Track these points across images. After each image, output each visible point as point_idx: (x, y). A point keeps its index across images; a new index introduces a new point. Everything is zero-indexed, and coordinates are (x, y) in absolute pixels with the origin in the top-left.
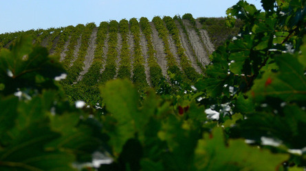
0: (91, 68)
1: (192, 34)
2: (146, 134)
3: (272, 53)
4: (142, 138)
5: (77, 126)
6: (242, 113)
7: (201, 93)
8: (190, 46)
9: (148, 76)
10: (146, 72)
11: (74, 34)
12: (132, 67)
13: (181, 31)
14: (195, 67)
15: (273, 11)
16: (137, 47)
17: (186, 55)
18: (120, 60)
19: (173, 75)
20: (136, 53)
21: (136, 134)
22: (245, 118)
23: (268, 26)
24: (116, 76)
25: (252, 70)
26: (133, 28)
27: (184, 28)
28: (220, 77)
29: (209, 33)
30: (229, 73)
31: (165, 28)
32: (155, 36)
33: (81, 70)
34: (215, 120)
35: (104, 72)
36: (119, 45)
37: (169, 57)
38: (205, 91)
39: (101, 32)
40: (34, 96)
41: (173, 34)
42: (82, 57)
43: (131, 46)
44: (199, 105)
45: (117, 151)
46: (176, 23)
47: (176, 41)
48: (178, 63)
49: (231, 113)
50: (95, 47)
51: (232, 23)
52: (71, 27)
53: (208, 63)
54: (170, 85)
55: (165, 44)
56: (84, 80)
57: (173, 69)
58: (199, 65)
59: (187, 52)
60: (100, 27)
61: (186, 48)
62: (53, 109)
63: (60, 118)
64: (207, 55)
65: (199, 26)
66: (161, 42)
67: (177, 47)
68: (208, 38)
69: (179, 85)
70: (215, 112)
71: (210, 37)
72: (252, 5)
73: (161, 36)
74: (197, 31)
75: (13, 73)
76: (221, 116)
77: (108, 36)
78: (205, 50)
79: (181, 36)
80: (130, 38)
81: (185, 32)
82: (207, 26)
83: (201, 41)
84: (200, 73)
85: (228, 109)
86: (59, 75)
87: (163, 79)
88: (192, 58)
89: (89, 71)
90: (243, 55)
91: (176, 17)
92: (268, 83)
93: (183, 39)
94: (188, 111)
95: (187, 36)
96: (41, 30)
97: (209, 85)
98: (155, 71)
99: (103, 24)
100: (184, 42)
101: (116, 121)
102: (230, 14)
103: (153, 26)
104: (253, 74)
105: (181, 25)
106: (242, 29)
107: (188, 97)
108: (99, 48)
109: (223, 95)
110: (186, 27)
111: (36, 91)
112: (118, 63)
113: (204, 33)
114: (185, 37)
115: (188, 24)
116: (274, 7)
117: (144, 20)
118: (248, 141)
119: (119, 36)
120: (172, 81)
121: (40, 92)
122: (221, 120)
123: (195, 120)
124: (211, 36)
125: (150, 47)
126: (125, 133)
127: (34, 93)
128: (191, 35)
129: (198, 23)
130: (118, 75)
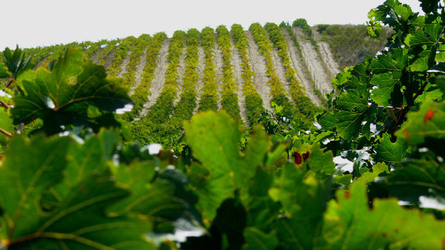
0: (161, 98)
1: (307, 48)
2: (251, 193)
3: (433, 75)
4: (244, 198)
5: (152, 181)
6: (387, 163)
7: (329, 133)
8: (304, 66)
9: (242, 110)
10: (240, 104)
11: (135, 48)
12: (219, 96)
13: (291, 43)
14: (312, 96)
15: (436, 15)
16: (226, 66)
17: (298, 79)
18: (202, 86)
19: (279, 109)
20: (225, 76)
21: (237, 192)
22: (392, 170)
23: (428, 36)
24: (196, 109)
25: (404, 99)
26: (221, 39)
27: (295, 40)
28: (356, 109)
29: (331, 47)
30: (370, 104)
31: (268, 40)
32: (252, 51)
33: (145, 100)
34: (347, 172)
35: (179, 104)
36: (201, 65)
37: (274, 82)
38: (334, 130)
39: (175, 45)
40: (88, 137)
41: (279, 49)
42: (147, 81)
43: (218, 64)
44: (325, 151)
45: (209, 217)
46: (283, 32)
47: (283, 59)
48: (286, 90)
49: (372, 162)
50: (166, 66)
51: (376, 32)
52: (131, 39)
53: (329, 90)
54: (276, 123)
55: (268, 62)
56: (150, 115)
57: (279, 100)
58: (317, 93)
59: (299, 75)
60: (174, 38)
61: (299, 69)
62: (116, 156)
63: (127, 169)
64: (328, 79)
65: (316, 36)
66: (261, 59)
67: (285, 68)
68: (330, 54)
69: (289, 122)
70: (346, 161)
71: (332, 52)
72: (405, 6)
73: (262, 51)
74: (314, 43)
75: (55, 104)
76: (356, 167)
77: (184, 51)
78: (326, 71)
79: (291, 51)
80: (216, 53)
81: (296, 45)
82: (328, 37)
83: (320, 58)
84: (318, 105)
85: (367, 156)
86: (122, 107)
87: (265, 114)
88: (306, 83)
89: (158, 102)
90: (390, 78)
91: (283, 25)
92: (428, 117)
93: (294, 56)
94: (309, 160)
95: (299, 52)
96: (88, 43)
97: (341, 121)
98: (253, 103)
99: (178, 35)
100: (295, 60)
101: (207, 173)
102: (374, 18)
103: (250, 36)
104: (405, 106)
105: (291, 35)
106: (390, 39)
107: (309, 139)
108: (172, 69)
109: (360, 136)
110: (298, 38)
111: (90, 130)
112: (199, 91)
113: (324, 47)
114: (296, 53)
115: (301, 33)
116: (437, 7)
117: (237, 28)
118: (402, 203)
119: (201, 51)
120: (279, 117)
121: (96, 131)
122: (356, 173)
123: (318, 172)
124: (335, 50)
125: (245, 67)
126: (221, 191)
127: (87, 133)
128: (305, 50)
129: (315, 32)
130: (200, 109)
